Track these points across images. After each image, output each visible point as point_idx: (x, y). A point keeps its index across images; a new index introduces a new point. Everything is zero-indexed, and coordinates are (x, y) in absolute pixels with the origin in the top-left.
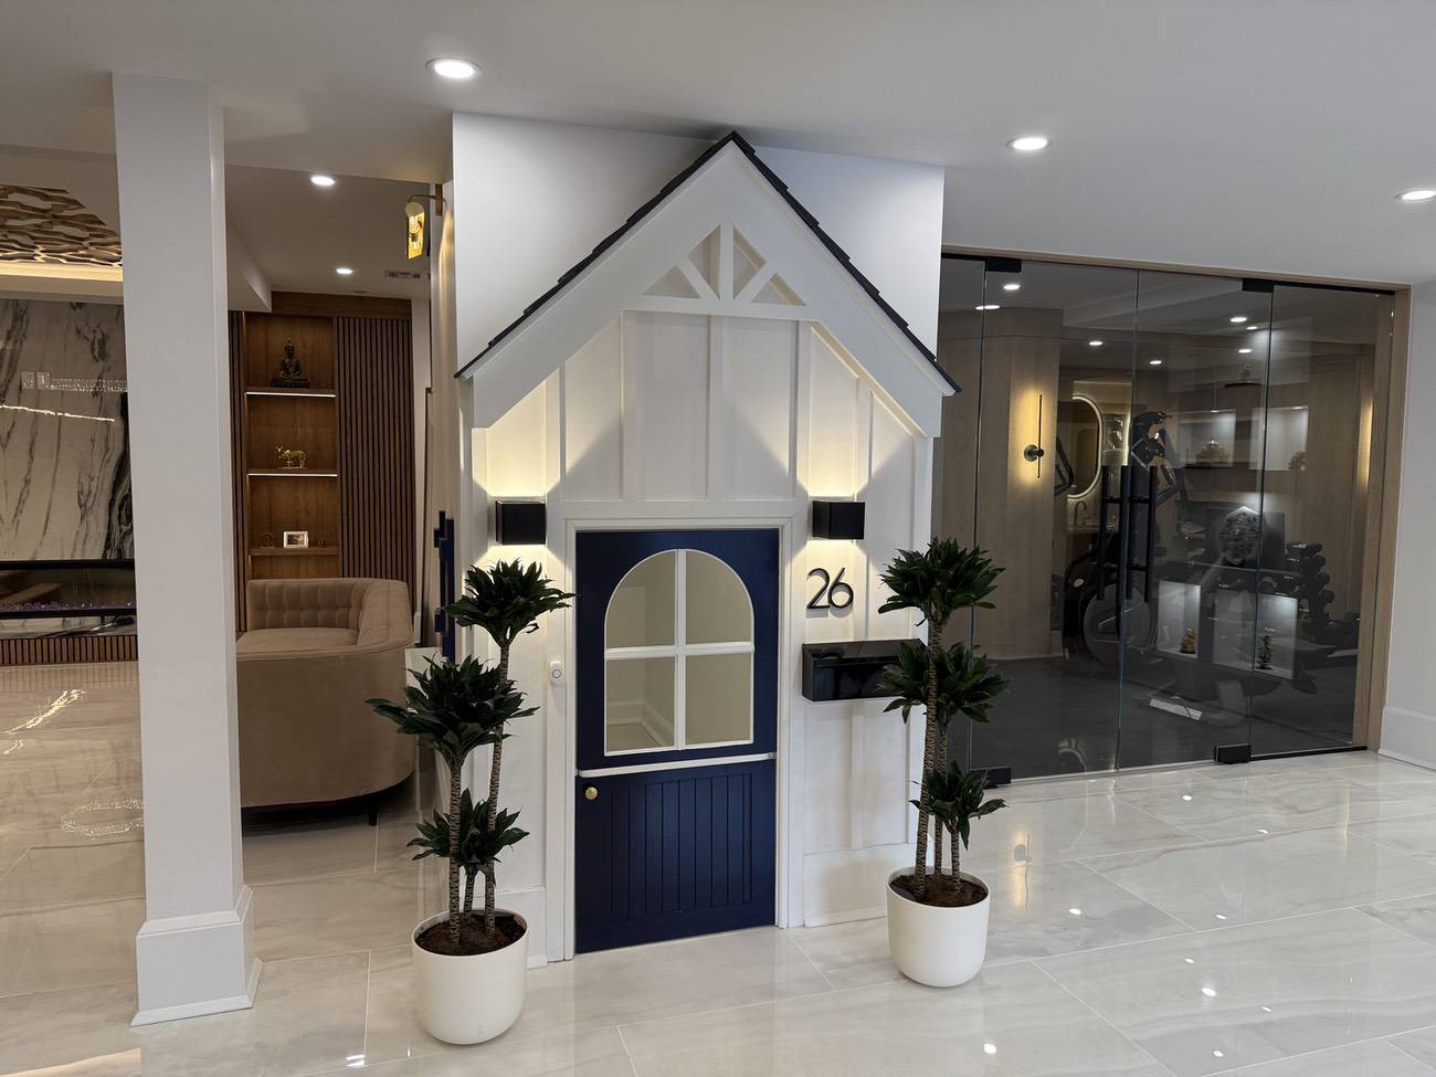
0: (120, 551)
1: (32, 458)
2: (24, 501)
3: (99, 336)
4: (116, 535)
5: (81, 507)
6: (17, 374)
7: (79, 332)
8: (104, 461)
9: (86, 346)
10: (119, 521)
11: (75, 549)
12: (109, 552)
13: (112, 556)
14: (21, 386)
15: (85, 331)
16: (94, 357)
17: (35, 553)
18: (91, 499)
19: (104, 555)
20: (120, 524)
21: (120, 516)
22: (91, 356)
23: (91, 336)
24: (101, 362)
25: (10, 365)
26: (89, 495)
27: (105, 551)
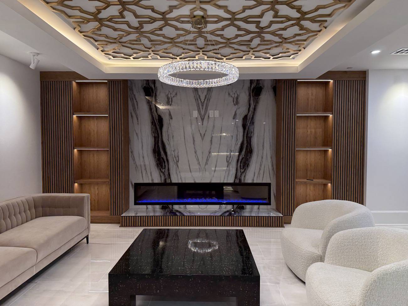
0: (240, 180)
1: (211, 143)
2: (208, 160)
3: (236, 95)
4: (239, 174)
5: (227, 162)
6: (208, 111)
7: (229, 94)
8: (236, 144)
9: (232, 99)
10: (240, 168)
11: (224, 179)
12: (236, 180)
13: (237, 181)
14: (209, 116)
15: (231, 94)
16: (234, 104)
17: (211, 180)
18: (231, 159)
19: (235, 181)
20: (240, 169)
21: (240, 166)
22: (233, 103)
23: (233, 96)
24: (236, 105)
25: (206, 108)
26: (230, 157)
27: (235, 179)
